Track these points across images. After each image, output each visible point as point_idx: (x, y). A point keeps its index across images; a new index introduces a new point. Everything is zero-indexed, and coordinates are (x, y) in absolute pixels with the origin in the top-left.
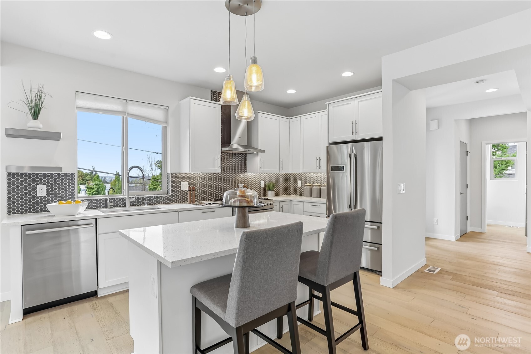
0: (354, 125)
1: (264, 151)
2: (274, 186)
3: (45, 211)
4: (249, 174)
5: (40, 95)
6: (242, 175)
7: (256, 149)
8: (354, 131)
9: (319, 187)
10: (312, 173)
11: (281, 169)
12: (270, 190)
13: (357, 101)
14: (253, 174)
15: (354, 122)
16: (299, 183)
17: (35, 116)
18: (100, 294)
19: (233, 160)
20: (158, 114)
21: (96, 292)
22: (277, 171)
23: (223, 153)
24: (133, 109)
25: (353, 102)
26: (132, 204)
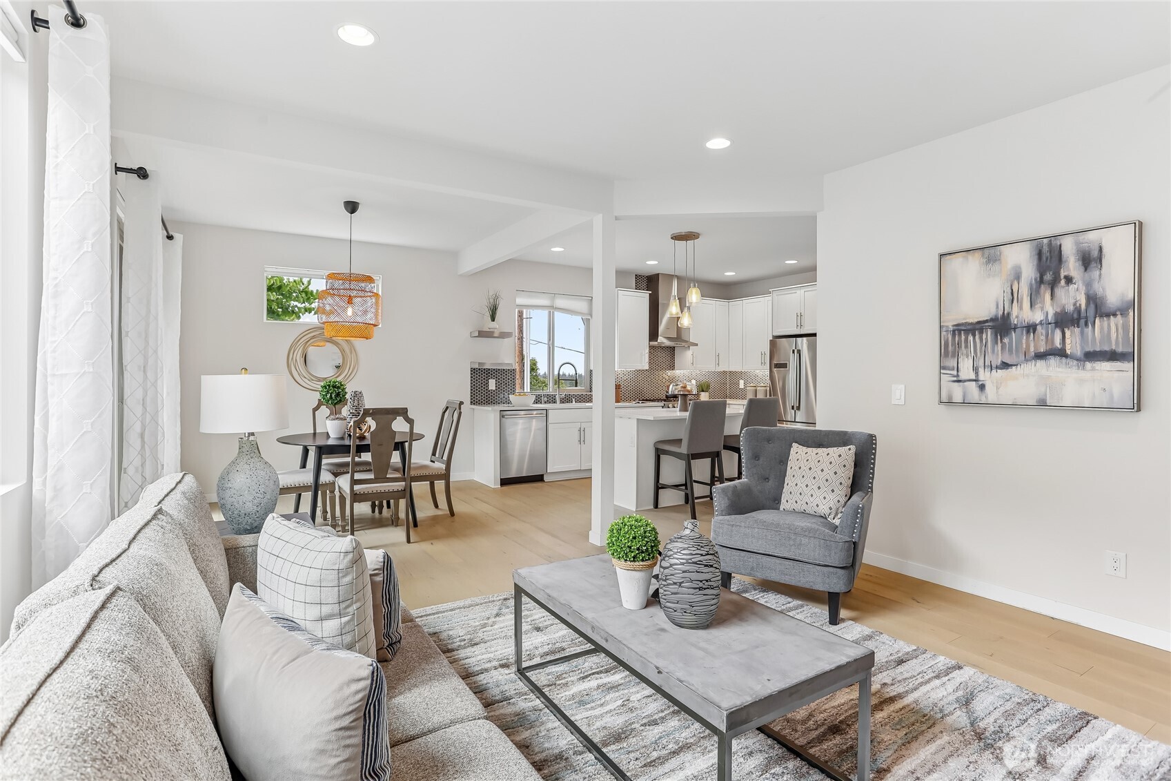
0: (799, 317)
1: (697, 345)
2: (708, 387)
3: (509, 403)
4: (677, 371)
5: (496, 298)
6: (670, 373)
7: (686, 342)
8: (799, 325)
9: (755, 388)
10: (758, 371)
11: (717, 365)
12: (703, 391)
13: (802, 291)
14: (682, 372)
15: (799, 315)
16: (742, 382)
17: (493, 320)
18: (546, 478)
19: (659, 354)
20: (581, 305)
21: (542, 476)
22: (712, 367)
23: (651, 347)
24: (560, 302)
25: (798, 292)
26: (562, 401)
